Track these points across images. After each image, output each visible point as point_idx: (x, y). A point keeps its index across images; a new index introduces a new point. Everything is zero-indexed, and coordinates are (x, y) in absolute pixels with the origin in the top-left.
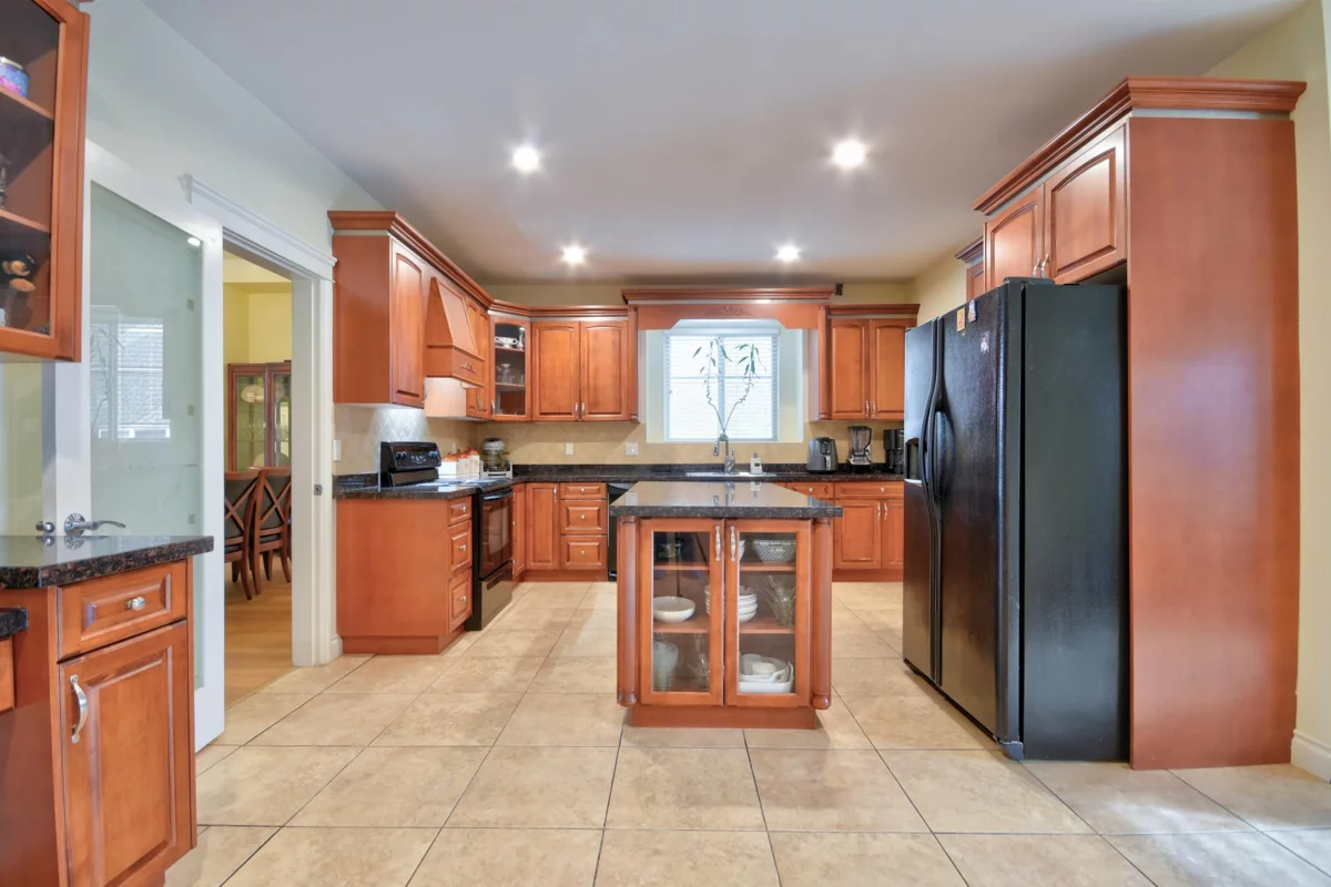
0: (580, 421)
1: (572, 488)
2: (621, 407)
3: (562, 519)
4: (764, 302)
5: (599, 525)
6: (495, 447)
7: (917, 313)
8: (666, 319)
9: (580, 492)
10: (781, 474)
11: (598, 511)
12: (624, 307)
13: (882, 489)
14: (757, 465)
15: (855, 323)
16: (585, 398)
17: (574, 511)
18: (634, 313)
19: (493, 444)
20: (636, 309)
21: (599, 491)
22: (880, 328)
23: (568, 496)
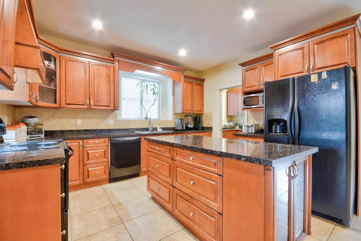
0: (89, 109)
1: (90, 141)
2: (110, 103)
3: (85, 157)
4: (158, 68)
5: (105, 158)
6: (32, 121)
7: (204, 82)
8: (131, 68)
9: (95, 143)
10: (175, 131)
11: (105, 151)
12: (112, 59)
13: (201, 135)
14: (160, 128)
15: (190, 82)
16: (92, 98)
17: (91, 153)
18: (118, 62)
19: (31, 119)
20: (118, 61)
21: (105, 142)
22: (196, 85)
23: (88, 146)
